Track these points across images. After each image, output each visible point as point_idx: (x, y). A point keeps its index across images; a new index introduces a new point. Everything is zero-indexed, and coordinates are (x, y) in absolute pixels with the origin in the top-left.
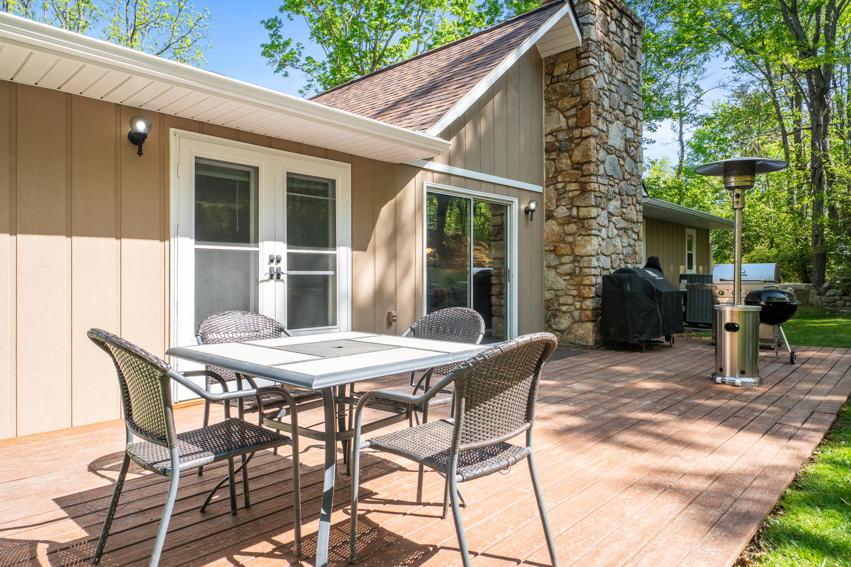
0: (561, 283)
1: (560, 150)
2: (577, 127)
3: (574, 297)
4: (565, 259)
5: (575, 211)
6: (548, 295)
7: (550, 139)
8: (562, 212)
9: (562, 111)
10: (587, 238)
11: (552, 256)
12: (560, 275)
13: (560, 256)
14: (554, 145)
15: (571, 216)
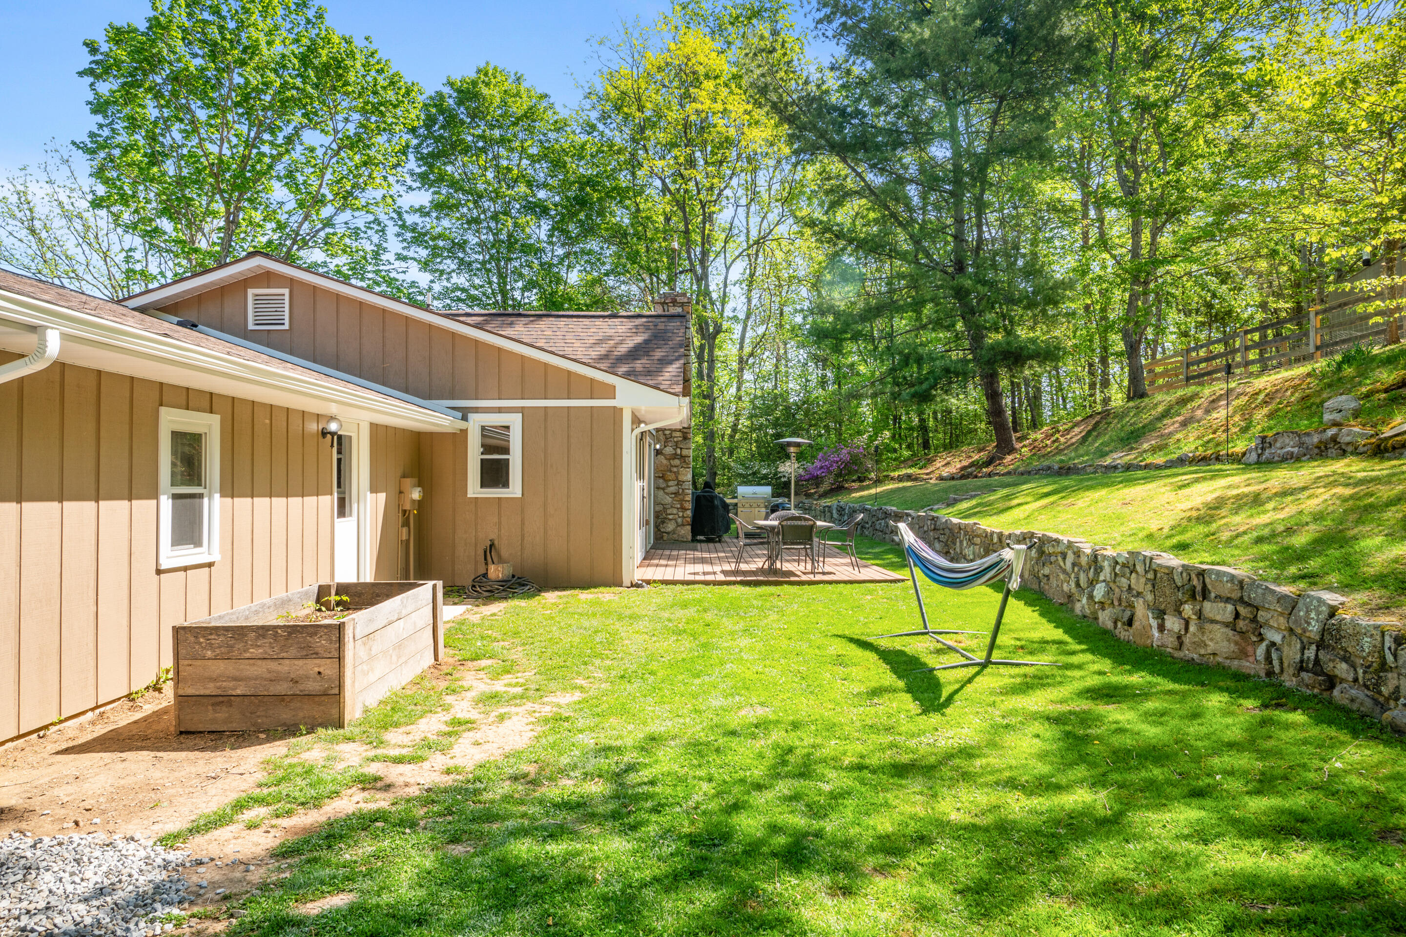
0: (668, 500)
3: (677, 509)
4: (671, 483)
5: (679, 451)
8: (669, 450)
11: (662, 481)
12: (667, 494)
13: (667, 481)
15: (676, 454)
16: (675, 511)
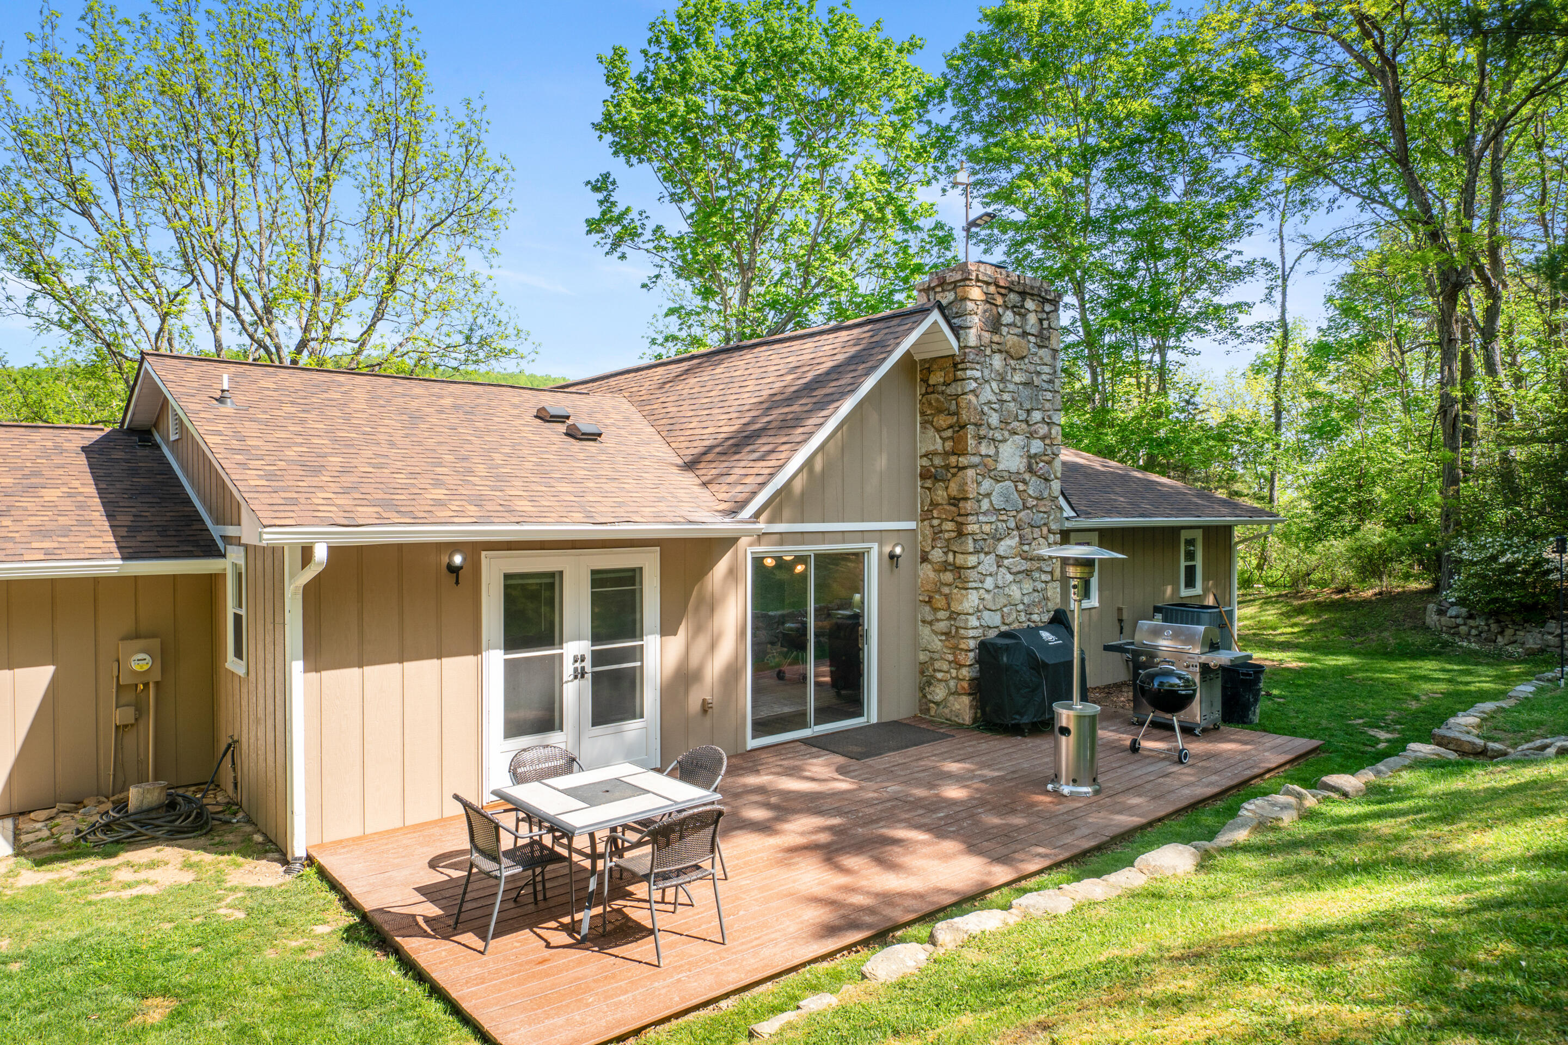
1: (936, 479)
2: (954, 454)
3: (950, 662)
4: (942, 615)
5: (951, 557)
6: (923, 657)
7: (925, 462)
9: (938, 430)
10: (964, 592)
11: (927, 609)
12: (935, 633)
13: (935, 610)
14: (929, 470)
15: (947, 562)
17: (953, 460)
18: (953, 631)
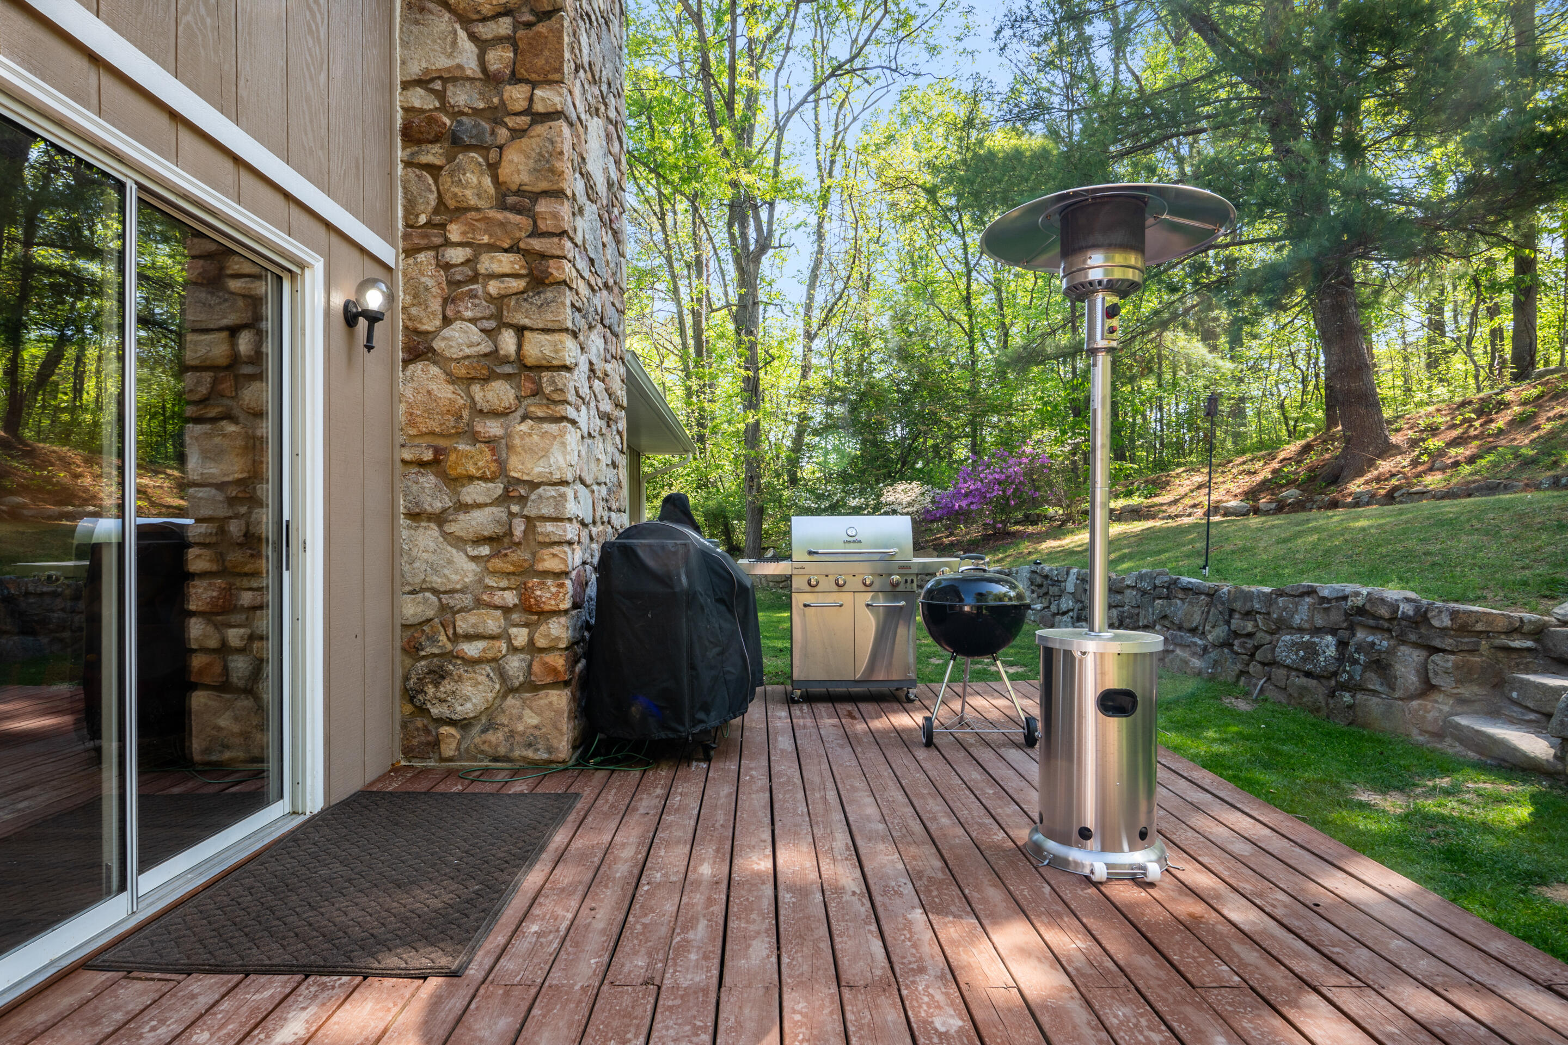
0: (461, 569)
1: (456, 143)
2: (515, 79)
3: (506, 610)
4: (474, 492)
5: (508, 341)
6: (412, 609)
7: (420, 99)
8: (462, 339)
9: (465, 20)
10: (553, 428)
11: (429, 480)
12: (458, 542)
13: (455, 481)
14: (431, 120)
15: (494, 355)
16: (493, 622)
17: (516, 95)
18: (519, 528)
